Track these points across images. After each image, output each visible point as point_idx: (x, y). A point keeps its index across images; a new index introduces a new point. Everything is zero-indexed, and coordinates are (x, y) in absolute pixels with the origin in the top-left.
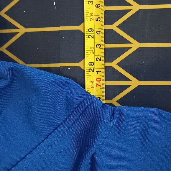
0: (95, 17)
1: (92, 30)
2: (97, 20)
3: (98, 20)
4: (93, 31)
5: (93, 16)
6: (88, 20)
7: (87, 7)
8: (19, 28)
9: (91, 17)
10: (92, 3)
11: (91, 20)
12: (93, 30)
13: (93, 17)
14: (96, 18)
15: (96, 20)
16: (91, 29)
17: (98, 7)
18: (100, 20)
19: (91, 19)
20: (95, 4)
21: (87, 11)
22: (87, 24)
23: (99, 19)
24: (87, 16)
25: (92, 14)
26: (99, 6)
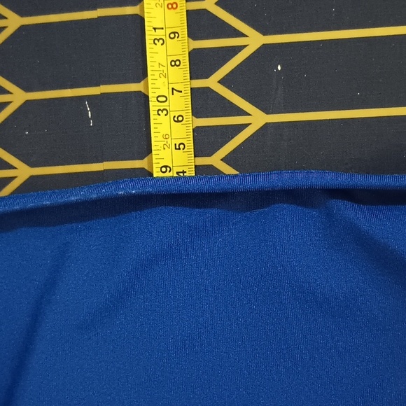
0: (174, 142)
1: (168, 169)
2: (177, 147)
3: (179, 149)
4: (170, 171)
5: (169, 139)
6: (158, 148)
7: (156, 121)
8: (16, 168)
9: (165, 143)
10: (165, 112)
11: (164, 149)
12: (170, 168)
13: (169, 142)
14: (175, 145)
15: (176, 149)
16: (166, 167)
17: (178, 121)
18: (183, 149)
19: (165, 146)
20: (172, 114)
21: (156, 130)
22: (157, 157)
23: (182, 146)
24: (157, 139)
25: (167, 137)
26: (180, 119)
